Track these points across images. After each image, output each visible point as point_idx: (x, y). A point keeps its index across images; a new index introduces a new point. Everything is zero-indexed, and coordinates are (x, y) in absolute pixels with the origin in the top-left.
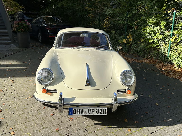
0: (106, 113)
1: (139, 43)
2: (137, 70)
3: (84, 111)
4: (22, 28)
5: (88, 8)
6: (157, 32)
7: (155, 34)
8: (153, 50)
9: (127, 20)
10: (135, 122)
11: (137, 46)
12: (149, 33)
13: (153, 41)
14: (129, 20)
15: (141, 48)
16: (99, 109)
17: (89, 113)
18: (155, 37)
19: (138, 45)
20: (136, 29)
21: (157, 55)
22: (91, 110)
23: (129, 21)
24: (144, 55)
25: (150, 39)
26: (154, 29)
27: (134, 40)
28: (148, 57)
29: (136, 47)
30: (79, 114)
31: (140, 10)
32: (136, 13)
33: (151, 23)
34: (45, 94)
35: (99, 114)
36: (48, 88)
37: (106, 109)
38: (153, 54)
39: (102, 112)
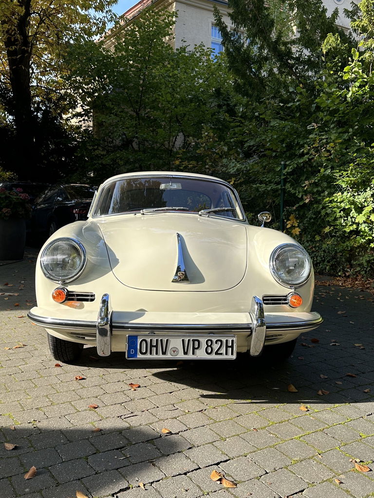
0: (235, 354)
1: (318, 238)
2: (318, 298)
3: (171, 346)
4: (7, 207)
5: (180, 162)
6: (366, 204)
7: (360, 210)
8: (359, 253)
9: (282, 180)
10: (320, 393)
11: (314, 246)
12: (344, 210)
13: (357, 228)
14: (289, 182)
15: (324, 251)
16: (214, 340)
17: (185, 353)
18: (360, 218)
19: (318, 244)
20: (307, 201)
21: (371, 267)
22: (191, 343)
23: (288, 185)
24: (334, 267)
25: (349, 224)
26: (357, 197)
27: (305, 233)
28: (347, 274)
29: (312, 248)
30: (157, 354)
31: (315, 155)
32: (305, 162)
33: (347, 182)
34: (62, 305)
35: (213, 357)
36: (69, 290)
37: (232, 341)
38: (359, 265)
39: (223, 350)
